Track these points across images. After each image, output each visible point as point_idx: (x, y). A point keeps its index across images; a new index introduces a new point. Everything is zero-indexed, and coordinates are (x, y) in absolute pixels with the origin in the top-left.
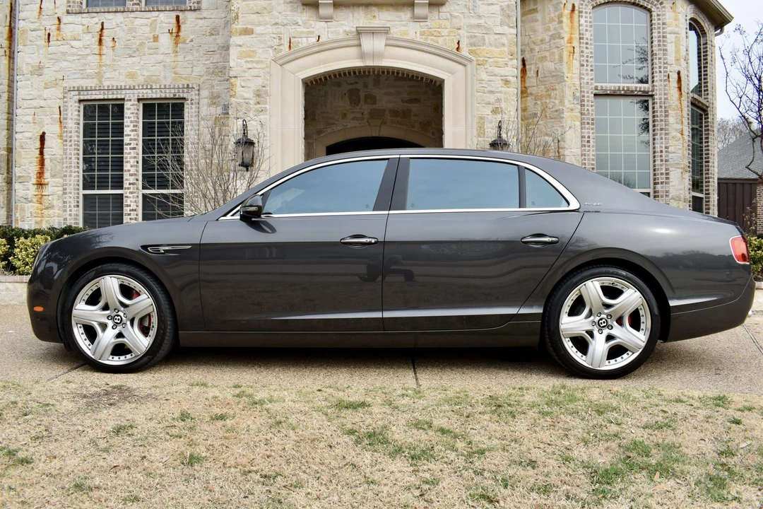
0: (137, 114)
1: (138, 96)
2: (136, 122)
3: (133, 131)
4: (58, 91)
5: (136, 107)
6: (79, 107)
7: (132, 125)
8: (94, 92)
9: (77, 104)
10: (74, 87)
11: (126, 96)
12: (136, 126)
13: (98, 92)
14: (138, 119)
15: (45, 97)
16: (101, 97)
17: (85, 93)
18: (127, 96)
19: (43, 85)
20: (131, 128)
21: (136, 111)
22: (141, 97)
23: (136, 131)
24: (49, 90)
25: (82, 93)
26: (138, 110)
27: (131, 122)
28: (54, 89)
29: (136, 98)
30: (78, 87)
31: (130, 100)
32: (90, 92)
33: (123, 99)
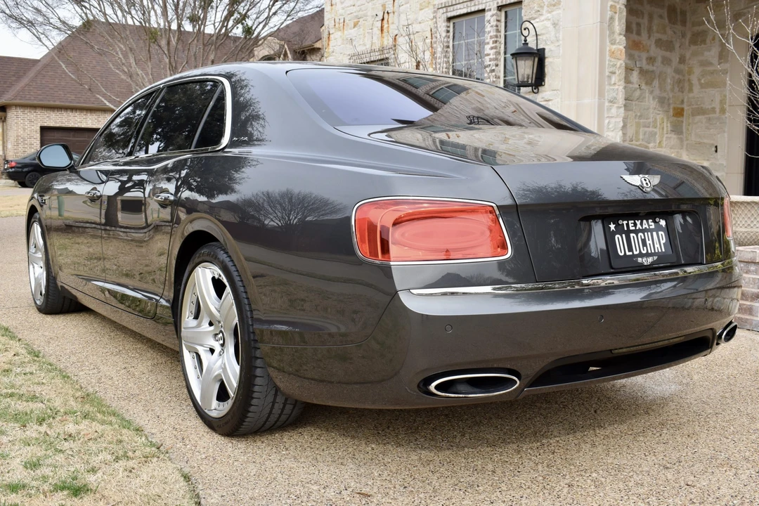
0: (497, 26)
1: (498, 3)
2: (496, 36)
3: (492, 48)
4: (429, 11)
5: (495, 17)
6: (449, 27)
7: (491, 42)
8: (458, 6)
9: (445, 24)
10: (442, 4)
11: (486, 6)
12: (496, 42)
13: (461, 6)
14: (500, 32)
15: (420, 20)
16: (464, 11)
17: (452, 8)
18: (488, 4)
19: (419, 6)
20: (491, 45)
21: (495, 23)
22: (500, 4)
23: (496, 48)
24: (423, 11)
25: (449, 9)
26: (498, 21)
27: (491, 37)
28: (427, 9)
29: (496, 5)
30: (445, 3)
31: (490, 10)
32: (455, 7)
33: (483, 10)
